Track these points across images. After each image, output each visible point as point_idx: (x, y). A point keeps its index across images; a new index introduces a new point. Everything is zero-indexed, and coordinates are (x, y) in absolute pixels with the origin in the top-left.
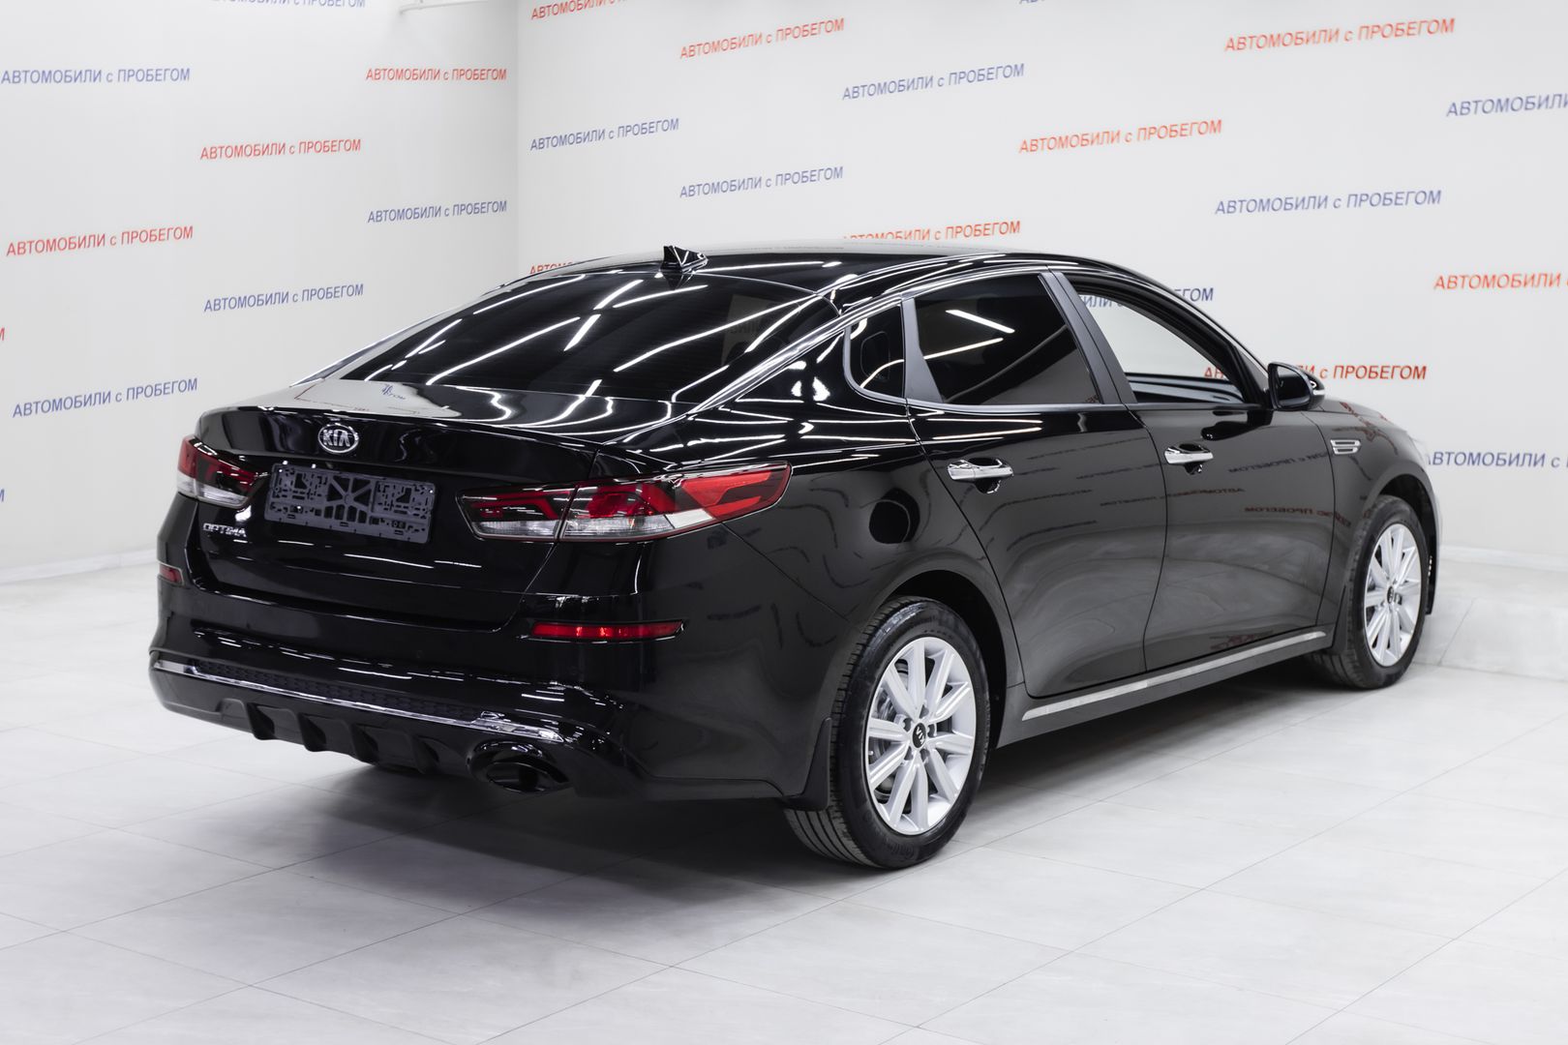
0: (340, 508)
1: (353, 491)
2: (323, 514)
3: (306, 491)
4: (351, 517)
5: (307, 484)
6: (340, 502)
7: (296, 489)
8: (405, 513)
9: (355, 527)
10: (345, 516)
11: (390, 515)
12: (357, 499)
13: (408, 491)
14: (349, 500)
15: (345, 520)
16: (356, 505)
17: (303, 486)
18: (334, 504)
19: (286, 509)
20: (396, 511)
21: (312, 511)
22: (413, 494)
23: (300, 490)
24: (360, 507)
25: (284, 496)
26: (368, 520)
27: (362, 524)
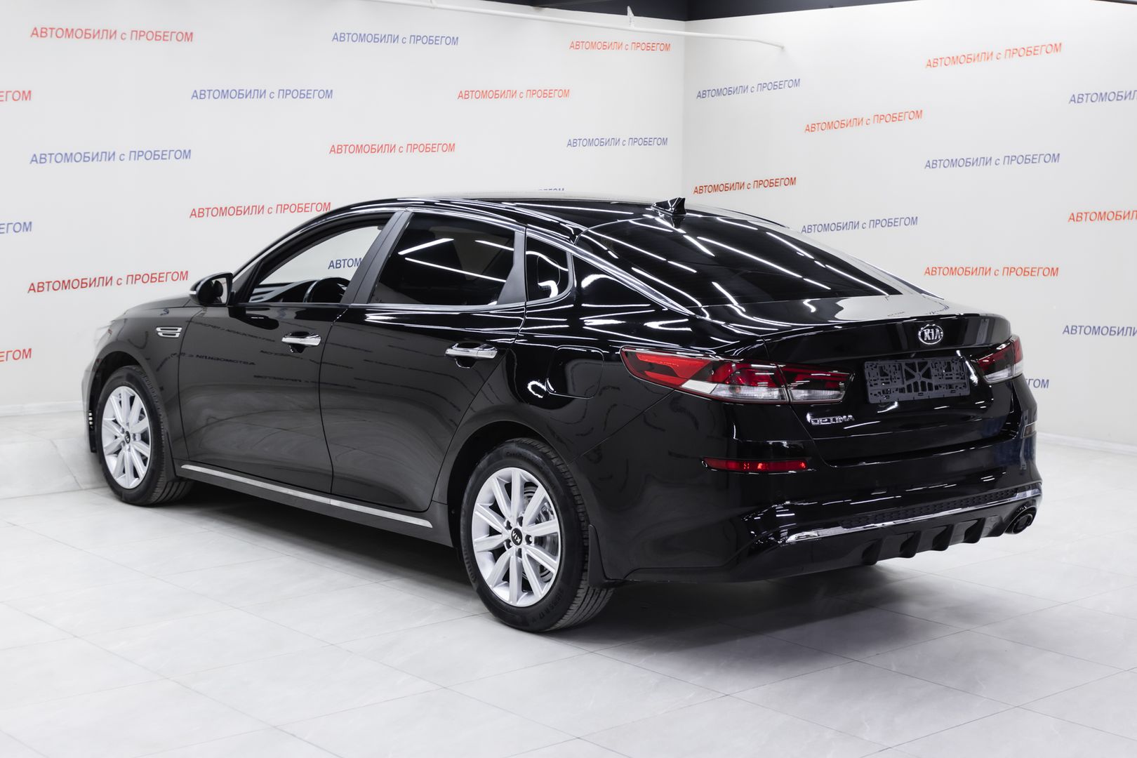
0: (916, 384)
1: (920, 371)
2: (906, 391)
3: (889, 377)
4: (924, 389)
5: (888, 372)
6: (914, 380)
7: (883, 378)
8: (951, 378)
9: (927, 395)
10: (920, 388)
11: (944, 382)
12: (923, 376)
13: (949, 363)
14: (918, 377)
15: (920, 392)
16: (923, 379)
17: (886, 375)
18: (911, 382)
19: (879, 393)
20: (947, 378)
21: (897, 390)
22: (952, 365)
23: (884, 378)
24: (927, 381)
25: (876, 384)
26: (934, 388)
27: (930, 392)
